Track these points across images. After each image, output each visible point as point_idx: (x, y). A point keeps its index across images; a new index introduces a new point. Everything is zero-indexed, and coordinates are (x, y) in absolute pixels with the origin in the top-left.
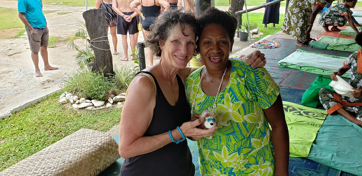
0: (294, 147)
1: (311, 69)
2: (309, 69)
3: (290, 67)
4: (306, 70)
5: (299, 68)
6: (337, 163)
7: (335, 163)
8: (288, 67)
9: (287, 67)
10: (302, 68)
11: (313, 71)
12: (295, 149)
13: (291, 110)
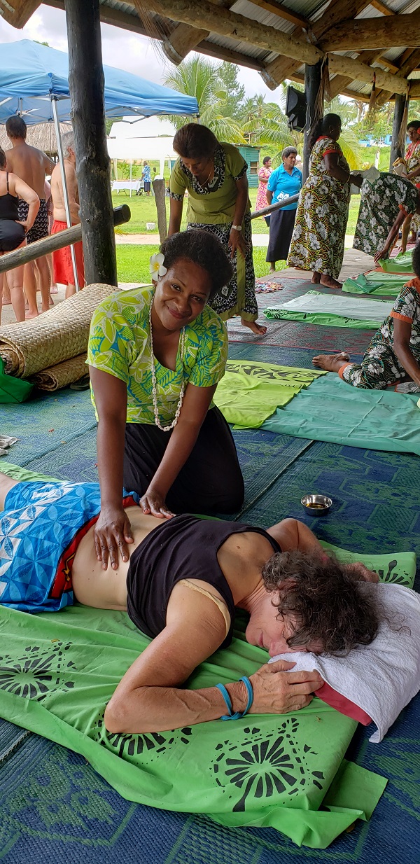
0: (241, 413)
1: (324, 319)
2: (319, 319)
3: (284, 317)
4: (314, 322)
5: (302, 319)
6: (308, 429)
7: (305, 430)
8: (281, 317)
9: (279, 319)
10: (307, 319)
11: (327, 322)
12: (243, 415)
13: (255, 373)
